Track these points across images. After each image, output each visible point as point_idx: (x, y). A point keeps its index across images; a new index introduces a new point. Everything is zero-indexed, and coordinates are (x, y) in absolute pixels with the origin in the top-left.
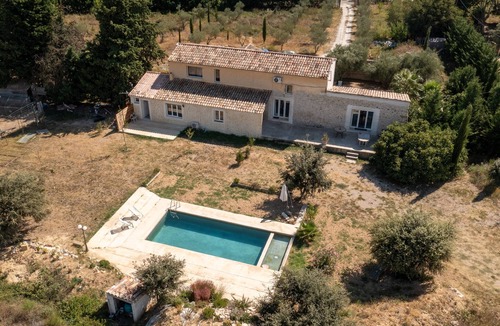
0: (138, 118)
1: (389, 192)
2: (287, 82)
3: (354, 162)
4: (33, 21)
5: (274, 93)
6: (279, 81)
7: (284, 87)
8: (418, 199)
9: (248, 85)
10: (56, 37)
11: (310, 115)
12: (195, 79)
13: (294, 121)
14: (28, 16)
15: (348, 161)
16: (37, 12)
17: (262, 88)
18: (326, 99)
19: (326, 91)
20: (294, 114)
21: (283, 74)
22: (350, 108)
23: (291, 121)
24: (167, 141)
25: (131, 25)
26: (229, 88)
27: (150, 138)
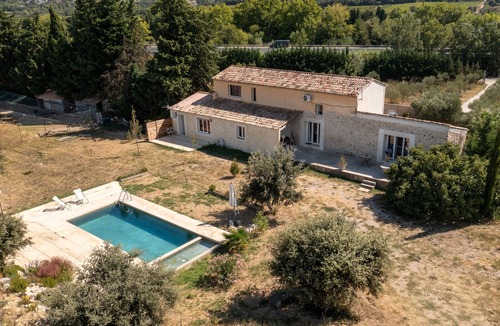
0: (175, 133)
1: (386, 222)
2: (318, 100)
3: (367, 190)
4: (107, 39)
5: (305, 114)
6: (308, 100)
7: (314, 107)
8: (420, 236)
9: (280, 105)
10: (124, 55)
11: (340, 141)
12: (235, 98)
13: (325, 147)
14: (103, 34)
15: (362, 189)
16: (113, 32)
17: (293, 109)
18: (357, 121)
19: (356, 112)
20: (325, 139)
21: (312, 91)
22: (382, 132)
23: (321, 148)
24: (183, 151)
25: (182, 42)
26: (263, 107)
27: (171, 148)
